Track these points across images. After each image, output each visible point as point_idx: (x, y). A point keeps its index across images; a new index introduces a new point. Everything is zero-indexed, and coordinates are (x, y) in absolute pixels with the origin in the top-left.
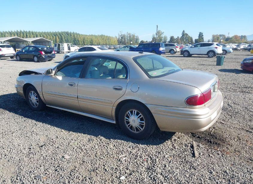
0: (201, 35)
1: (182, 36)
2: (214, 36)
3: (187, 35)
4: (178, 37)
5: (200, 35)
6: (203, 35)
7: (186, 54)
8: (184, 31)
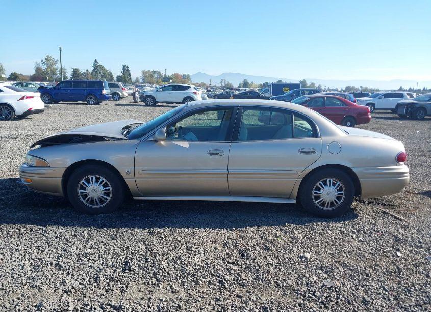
0: (126, 70)
1: (94, 70)
2: (144, 73)
3: (102, 67)
4: (87, 71)
5: (124, 69)
6: (129, 70)
7: (150, 101)
8: (96, 61)
